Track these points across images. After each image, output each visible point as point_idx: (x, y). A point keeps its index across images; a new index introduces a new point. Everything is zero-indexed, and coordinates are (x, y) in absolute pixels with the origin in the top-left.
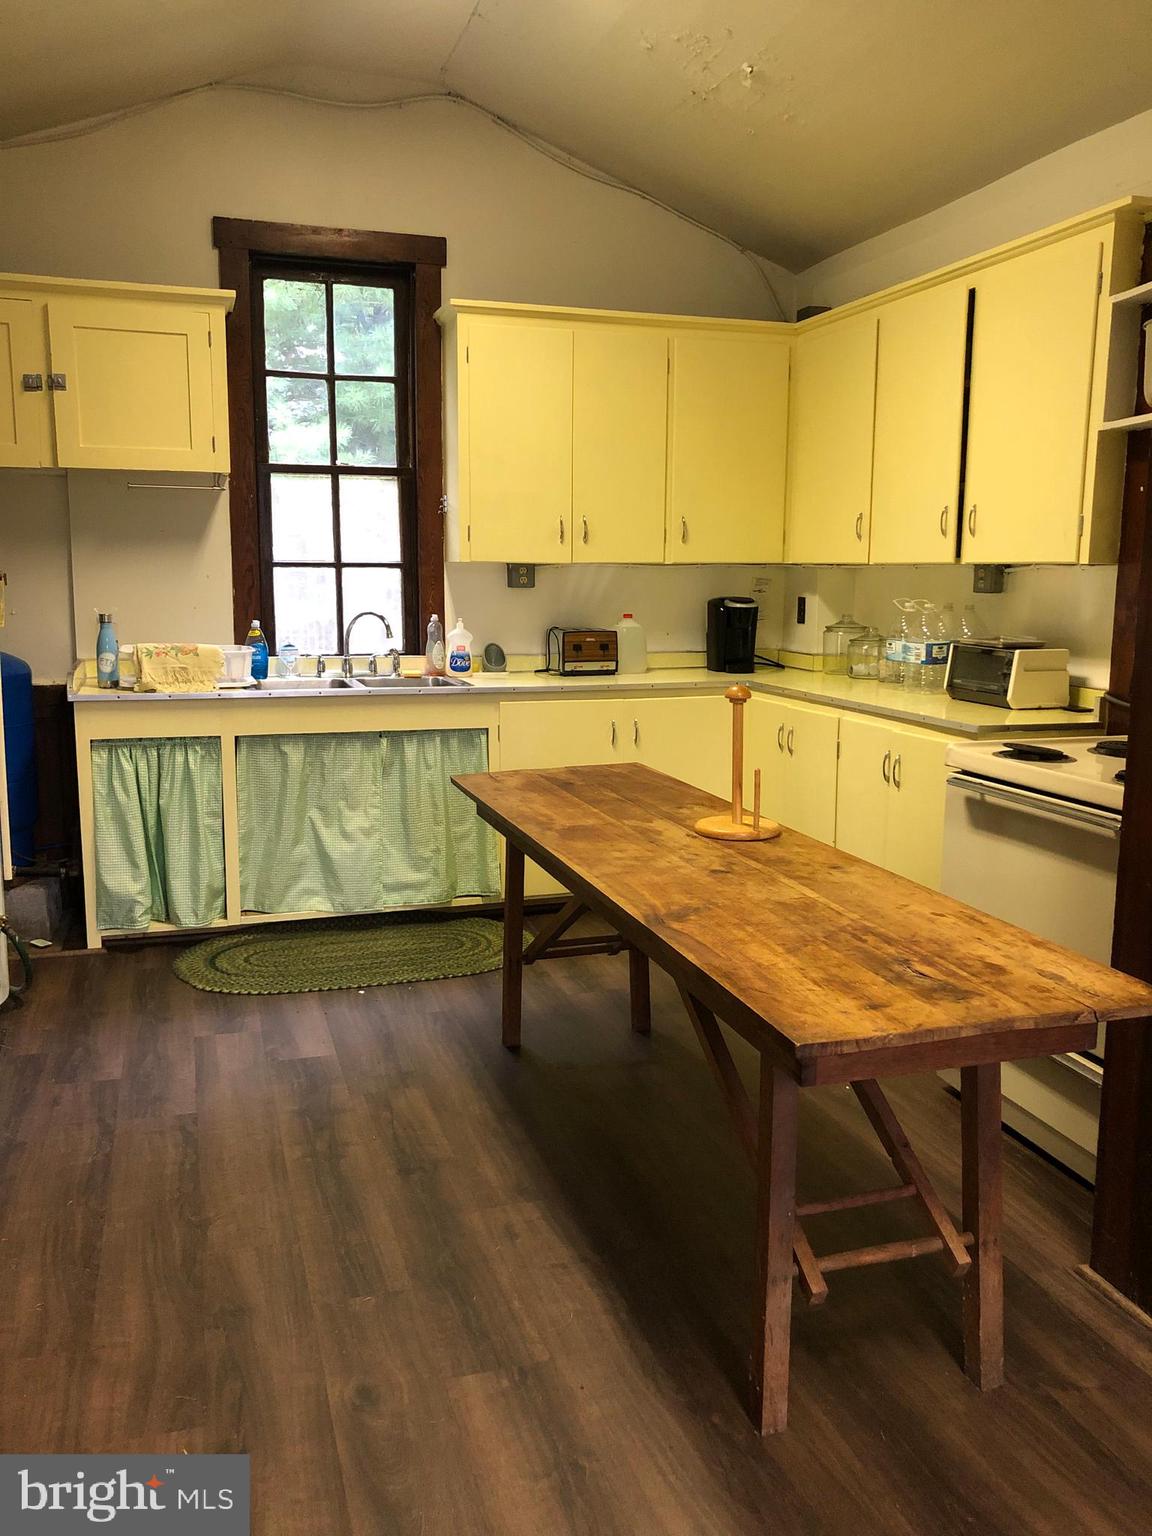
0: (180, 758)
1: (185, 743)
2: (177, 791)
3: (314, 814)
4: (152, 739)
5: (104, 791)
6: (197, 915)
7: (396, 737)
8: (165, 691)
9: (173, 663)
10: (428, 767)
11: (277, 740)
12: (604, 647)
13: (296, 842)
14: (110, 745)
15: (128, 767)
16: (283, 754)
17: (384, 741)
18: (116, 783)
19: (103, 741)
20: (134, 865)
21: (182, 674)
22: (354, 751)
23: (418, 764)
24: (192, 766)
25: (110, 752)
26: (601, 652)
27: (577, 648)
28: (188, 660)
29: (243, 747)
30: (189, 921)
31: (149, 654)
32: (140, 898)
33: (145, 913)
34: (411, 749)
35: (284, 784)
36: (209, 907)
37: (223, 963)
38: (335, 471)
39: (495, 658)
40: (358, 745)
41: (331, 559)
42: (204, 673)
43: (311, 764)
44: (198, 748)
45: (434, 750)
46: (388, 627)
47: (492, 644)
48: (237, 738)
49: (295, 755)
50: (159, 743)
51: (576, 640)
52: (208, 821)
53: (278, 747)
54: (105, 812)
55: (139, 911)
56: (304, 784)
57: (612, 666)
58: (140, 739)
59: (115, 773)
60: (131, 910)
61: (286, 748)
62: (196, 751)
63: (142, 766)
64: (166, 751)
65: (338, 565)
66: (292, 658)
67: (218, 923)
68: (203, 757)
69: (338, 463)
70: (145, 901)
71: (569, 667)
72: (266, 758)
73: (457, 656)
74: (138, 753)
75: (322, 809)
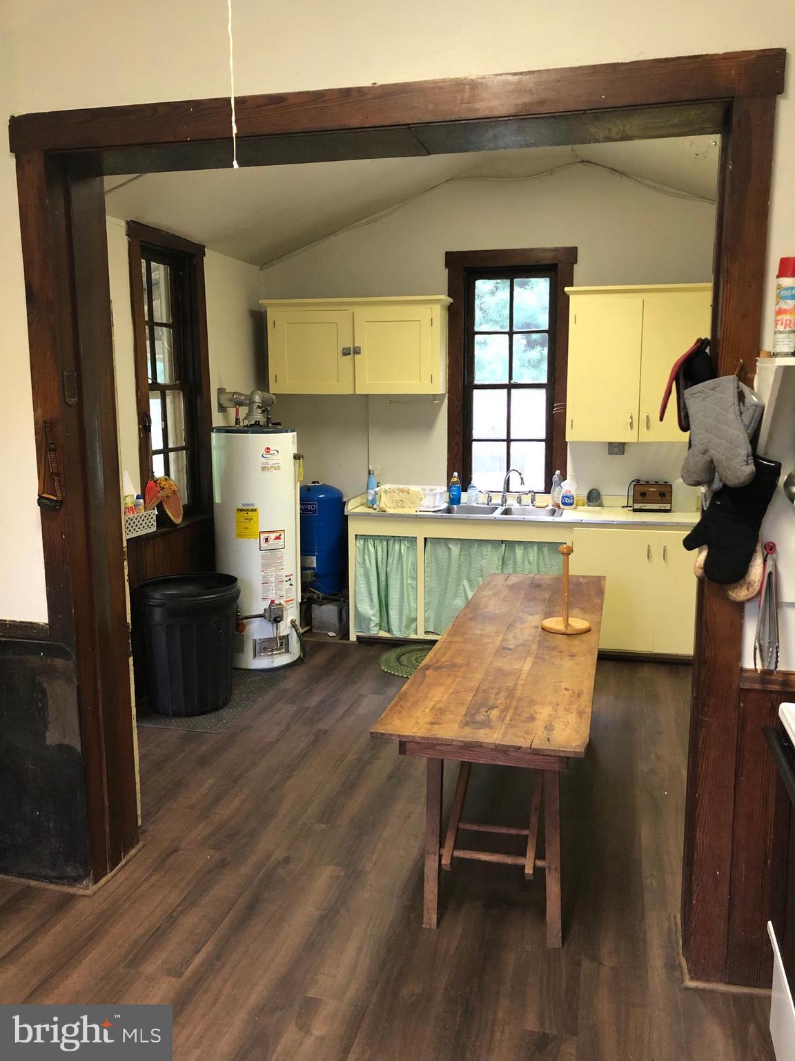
0: (397, 547)
1: (400, 539)
2: (395, 565)
3: (465, 583)
4: (384, 536)
5: (360, 561)
6: (400, 631)
7: (511, 544)
8: (390, 511)
9: (397, 497)
10: (530, 563)
11: (447, 541)
12: (662, 495)
13: (455, 597)
14: (365, 538)
15: (372, 550)
16: (450, 549)
17: (504, 546)
18: (366, 558)
19: (361, 535)
20: (371, 600)
21: (400, 503)
22: (488, 550)
23: (524, 560)
24: (402, 551)
25: (365, 541)
26: (660, 498)
27: (643, 494)
28: (404, 496)
29: (429, 544)
30: (397, 633)
31: (386, 492)
32: (373, 618)
33: (376, 625)
34: (519, 552)
35: (449, 566)
36: (408, 627)
37: (404, 659)
38: (510, 387)
39: (594, 498)
40: (490, 547)
41: (505, 438)
42: (412, 503)
43: (464, 555)
44: (406, 543)
45: (533, 554)
46: (522, 479)
47: (593, 489)
48: (425, 539)
49: (455, 549)
50: (388, 539)
51: (643, 489)
52: (409, 581)
53: (446, 545)
54: (361, 571)
55: (372, 624)
56: (460, 566)
57: (668, 507)
58: (379, 536)
59: (366, 552)
60: (369, 624)
61: (450, 546)
62: (405, 544)
63: (379, 549)
64: (391, 543)
65: (509, 441)
66: (474, 494)
67: (413, 636)
68: (408, 548)
69: (512, 382)
70: (376, 620)
71: (637, 506)
72: (441, 551)
73: (566, 497)
74: (377, 543)
75: (469, 581)
